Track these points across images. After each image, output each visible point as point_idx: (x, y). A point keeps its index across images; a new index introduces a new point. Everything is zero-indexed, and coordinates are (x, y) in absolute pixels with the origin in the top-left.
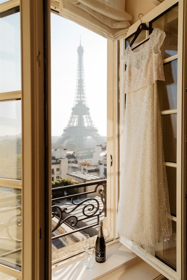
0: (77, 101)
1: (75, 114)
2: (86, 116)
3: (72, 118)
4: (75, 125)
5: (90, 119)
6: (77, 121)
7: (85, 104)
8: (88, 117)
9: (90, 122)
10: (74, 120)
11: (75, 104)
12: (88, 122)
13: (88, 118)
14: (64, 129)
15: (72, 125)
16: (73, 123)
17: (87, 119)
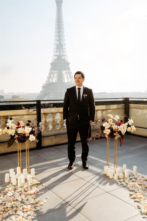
0: (56, 56)
1: (55, 70)
2: (66, 71)
3: (50, 73)
4: (54, 81)
5: (70, 75)
6: (56, 77)
7: (65, 58)
8: (68, 72)
9: (70, 77)
10: (53, 75)
11: (54, 59)
12: (68, 77)
13: (69, 74)
14: (43, 85)
15: (51, 81)
16: (52, 79)
17: (67, 75)
